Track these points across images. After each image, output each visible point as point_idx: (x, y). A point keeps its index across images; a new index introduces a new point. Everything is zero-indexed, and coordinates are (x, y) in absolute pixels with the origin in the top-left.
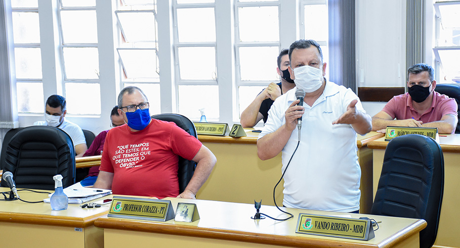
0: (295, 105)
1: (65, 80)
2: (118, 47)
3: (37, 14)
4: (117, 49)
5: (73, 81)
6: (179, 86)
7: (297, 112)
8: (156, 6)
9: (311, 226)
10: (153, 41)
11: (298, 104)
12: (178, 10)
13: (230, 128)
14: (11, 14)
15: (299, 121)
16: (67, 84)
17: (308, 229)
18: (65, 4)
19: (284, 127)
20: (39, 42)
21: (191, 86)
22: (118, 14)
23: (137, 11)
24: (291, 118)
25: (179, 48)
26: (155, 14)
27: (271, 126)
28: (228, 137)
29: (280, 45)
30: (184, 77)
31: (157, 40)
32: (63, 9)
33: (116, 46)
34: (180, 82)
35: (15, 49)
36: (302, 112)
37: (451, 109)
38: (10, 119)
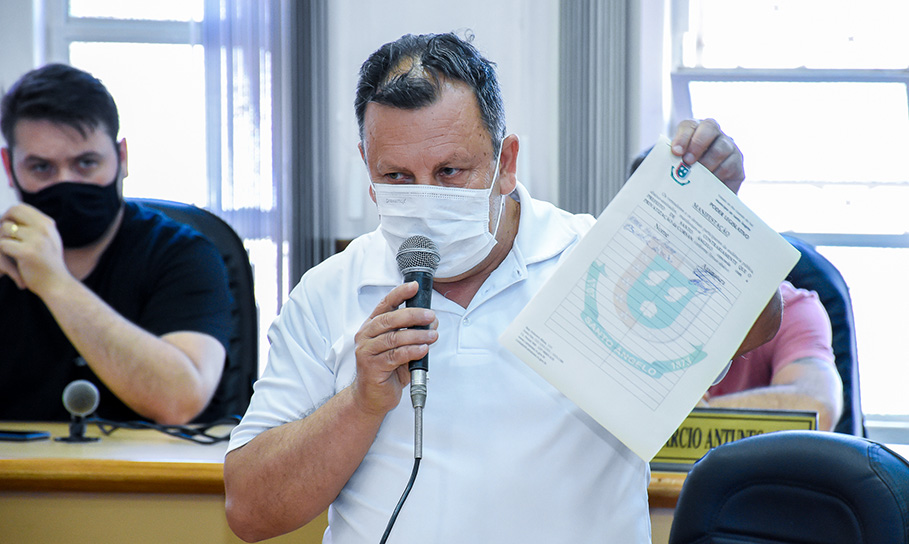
0: (395, 307)
7: (408, 335)
11: (410, 302)
15: (418, 375)
19: (349, 400)
24: (381, 362)
27: (286, 394)
36: (430, 333)
37: (808, 337)
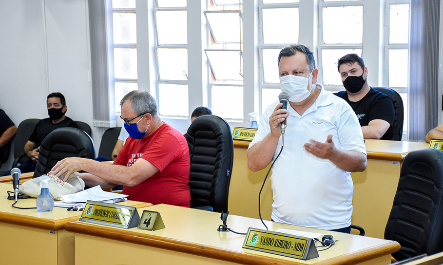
0: (278, 110)
1: (159, 81)
2: (206, 48)
3: (135, 15)
4: (205, 50)
5: (167, 82)
6: (263, 89)
7: (280, 116)
8: (241, 6)
9: (257, 242)
10: (237, 43)
11: (281, 108)
12: (263, 10)
14: (112, 14)
16: (160, 85)
17: (253, 244)
18: (161, 4)
20: (136, 42)
21: (274, 89)
22: (207, 14)
23: (229, 11)
24: (274, 123)
25: (264, 50)
26: (240, 14)
29: (363, 48)
30: (268, 79)
31: (242, 41)
32: (159, 10)
33: (204, 47)
34: (264, 85)
35: (115, 49)
36: (285, 115)
38: (107, 118)
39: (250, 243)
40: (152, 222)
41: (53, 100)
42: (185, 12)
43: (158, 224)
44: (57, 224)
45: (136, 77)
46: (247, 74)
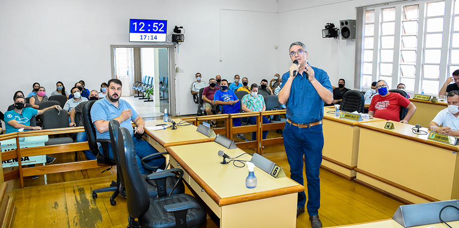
1: (380, 75)
3: (373, 51)
4: (400, 65)
5: (383, 76)
6: (423, 80)
8: (416, 48)
10: (414, 62)
12: (426, 50)
13: (432, 98)
14: (364, 51)
17: (433, 138)
18: (383, 47)
20: (372, 61)
21: (428, 80)
22: (402, 51)
25: (424, 65)
26: (416, 51)
28: (430, 101)
30: (425, 76)
31: (416, 62)
32: (382, 49)
33: (399, 63)
34: (423, 78)
35: (364, 63)
38: (359, 88)
39: (431, 137)
40: (390, 126)
41: (341, 81)
42: (393, 50)
43: (392, 127)
44: (354, 124)
45: (371, 74)
46: (417, 74)
